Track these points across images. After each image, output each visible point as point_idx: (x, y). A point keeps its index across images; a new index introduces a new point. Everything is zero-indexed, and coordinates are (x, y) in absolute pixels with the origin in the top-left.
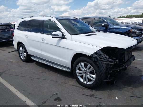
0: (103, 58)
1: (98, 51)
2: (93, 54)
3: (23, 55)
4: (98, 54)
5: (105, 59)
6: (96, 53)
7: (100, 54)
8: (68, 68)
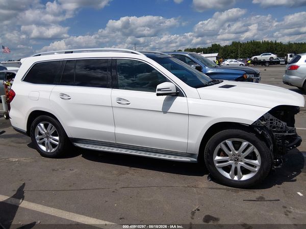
0: (277, 126)
1: (266, 114)
2: (258, 120)
3: (46, 142)
4: (267, 119)
5: (282, 128)
6: (262, 118)
7: (271, 120)
8: (191, 155)
